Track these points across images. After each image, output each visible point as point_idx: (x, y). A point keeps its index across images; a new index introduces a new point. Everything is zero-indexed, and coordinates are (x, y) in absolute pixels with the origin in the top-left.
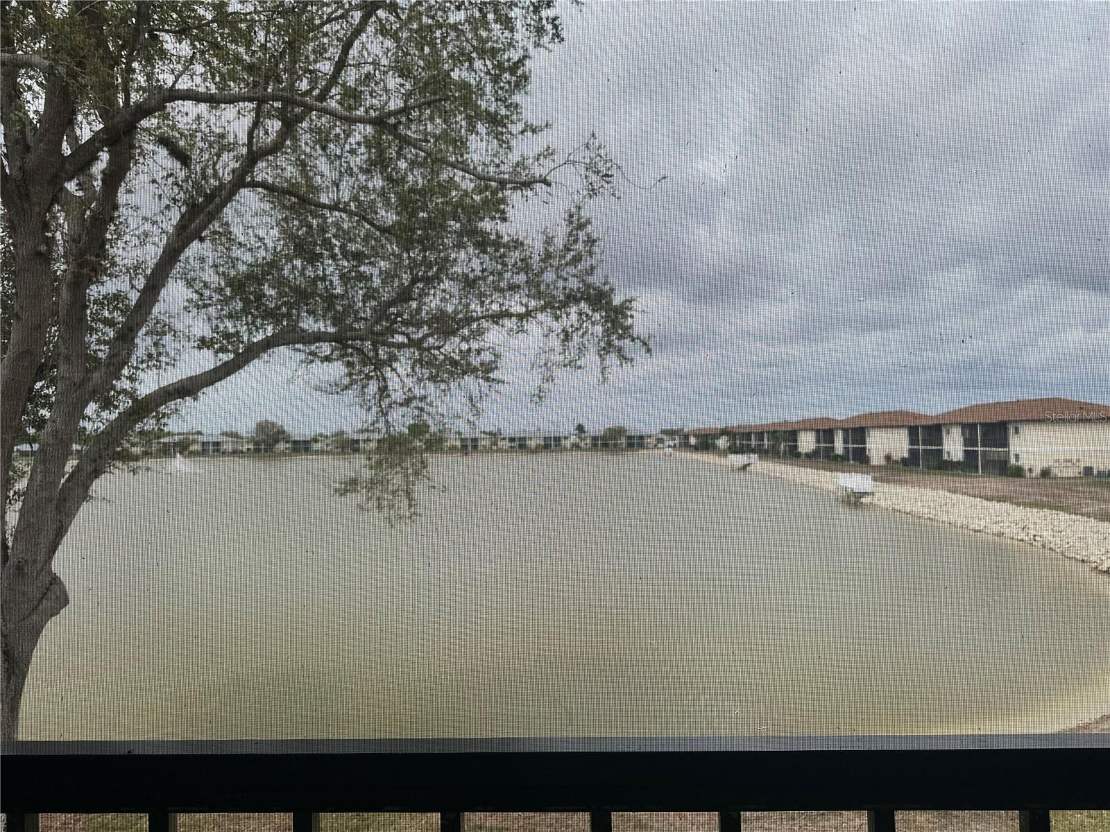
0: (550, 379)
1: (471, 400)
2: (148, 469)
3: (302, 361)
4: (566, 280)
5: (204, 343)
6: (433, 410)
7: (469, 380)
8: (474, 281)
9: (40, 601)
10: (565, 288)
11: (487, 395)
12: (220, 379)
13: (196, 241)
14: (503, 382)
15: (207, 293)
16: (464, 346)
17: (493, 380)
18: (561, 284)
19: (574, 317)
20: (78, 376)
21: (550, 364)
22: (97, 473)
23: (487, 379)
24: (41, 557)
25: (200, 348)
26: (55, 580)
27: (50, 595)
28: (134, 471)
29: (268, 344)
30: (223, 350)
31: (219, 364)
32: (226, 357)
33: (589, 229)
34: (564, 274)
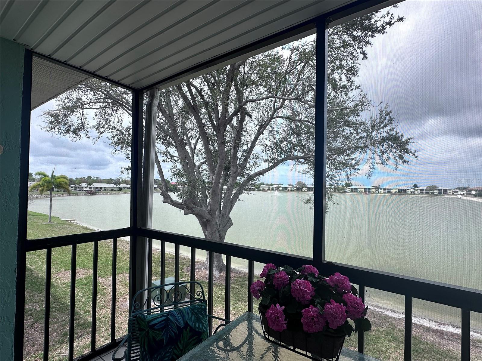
0: (373, 168)
1: (347, 176)
2: (251, 193)
3: (294, 164)
4: (381, 133)
5: (266, 161)
6: (335, 179)
7: (347, 169)
8: (348, 137)
9: (227, 224)
10: (381, 137)
11: (354, 174)
12: (269, 170)
13: (262, 135)
14: (360, 170)
15: (267, 147)
16: (347, 158)
17: (356, 169)
18: (379, 135)
19: (385, 146)
20: (235, 170)
21: (373, 163)
22: (240, 194)
23: (354, 169)
24: (227, 214)
25: (265, 162)
26: (230, 219)
27: (229, 222)
28: (248, 194)
29: (283, 160)
30: (271, 162)
31: (269, 166)
32: (271, 164)
33: (391, 115)
34: (380, 132)
